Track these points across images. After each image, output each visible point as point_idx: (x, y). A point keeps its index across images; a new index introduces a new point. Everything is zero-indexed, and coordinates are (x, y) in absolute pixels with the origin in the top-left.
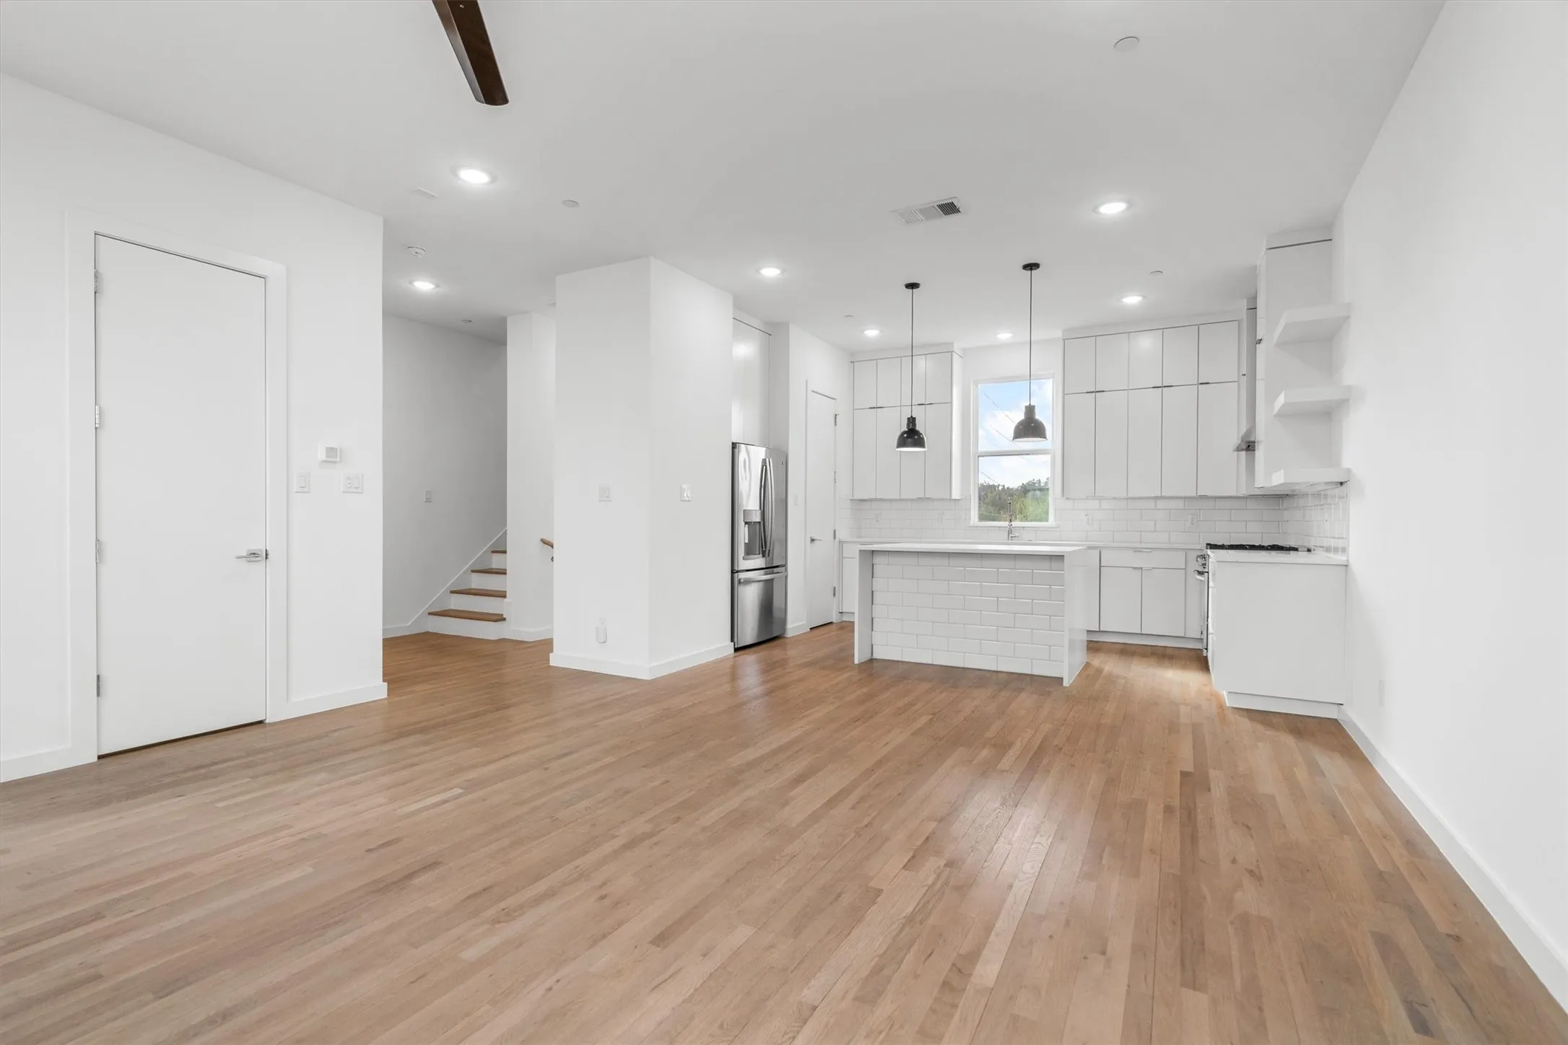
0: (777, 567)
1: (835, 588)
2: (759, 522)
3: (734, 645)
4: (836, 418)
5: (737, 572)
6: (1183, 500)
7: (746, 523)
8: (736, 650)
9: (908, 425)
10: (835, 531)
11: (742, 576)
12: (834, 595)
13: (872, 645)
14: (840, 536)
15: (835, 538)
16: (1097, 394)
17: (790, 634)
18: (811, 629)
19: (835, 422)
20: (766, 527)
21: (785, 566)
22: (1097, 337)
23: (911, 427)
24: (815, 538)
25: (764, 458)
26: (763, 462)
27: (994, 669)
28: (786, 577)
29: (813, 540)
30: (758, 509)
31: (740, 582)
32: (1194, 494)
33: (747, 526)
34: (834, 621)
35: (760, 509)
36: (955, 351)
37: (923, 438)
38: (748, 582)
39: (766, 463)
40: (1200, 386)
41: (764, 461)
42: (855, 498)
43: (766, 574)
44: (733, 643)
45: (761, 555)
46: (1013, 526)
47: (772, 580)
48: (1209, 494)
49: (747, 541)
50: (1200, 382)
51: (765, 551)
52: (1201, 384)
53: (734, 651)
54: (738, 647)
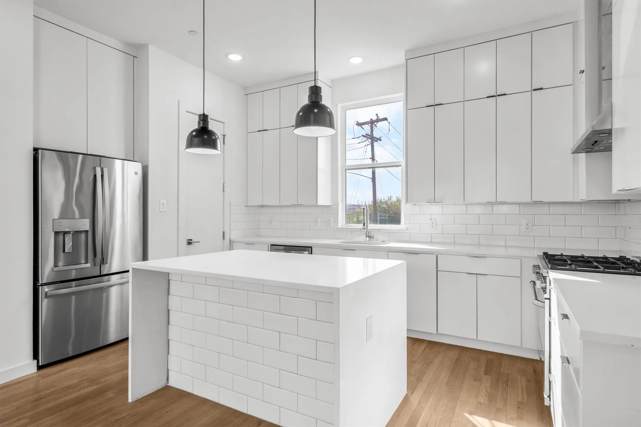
2: (87, 231)
3: (38, 362)
4: (224, 138)
5: (43, 285)
6: (518, 206)
8: (39, 368)
10: (224, 233)
13: (168, 370)
14: (231, 236)
15: (224, 238)
16: (436, 107)
19: (224, 142)
22: (435, 54)
29: (190, 242)
32: (528, 200)
36: (319, 79)
40: (533, 92)
44: (36, 361)
45: (89, 264)
48: (545, 200)
50: (534, 88)
52: (534, 90)
53: (36, 370)
54: (43, 364)
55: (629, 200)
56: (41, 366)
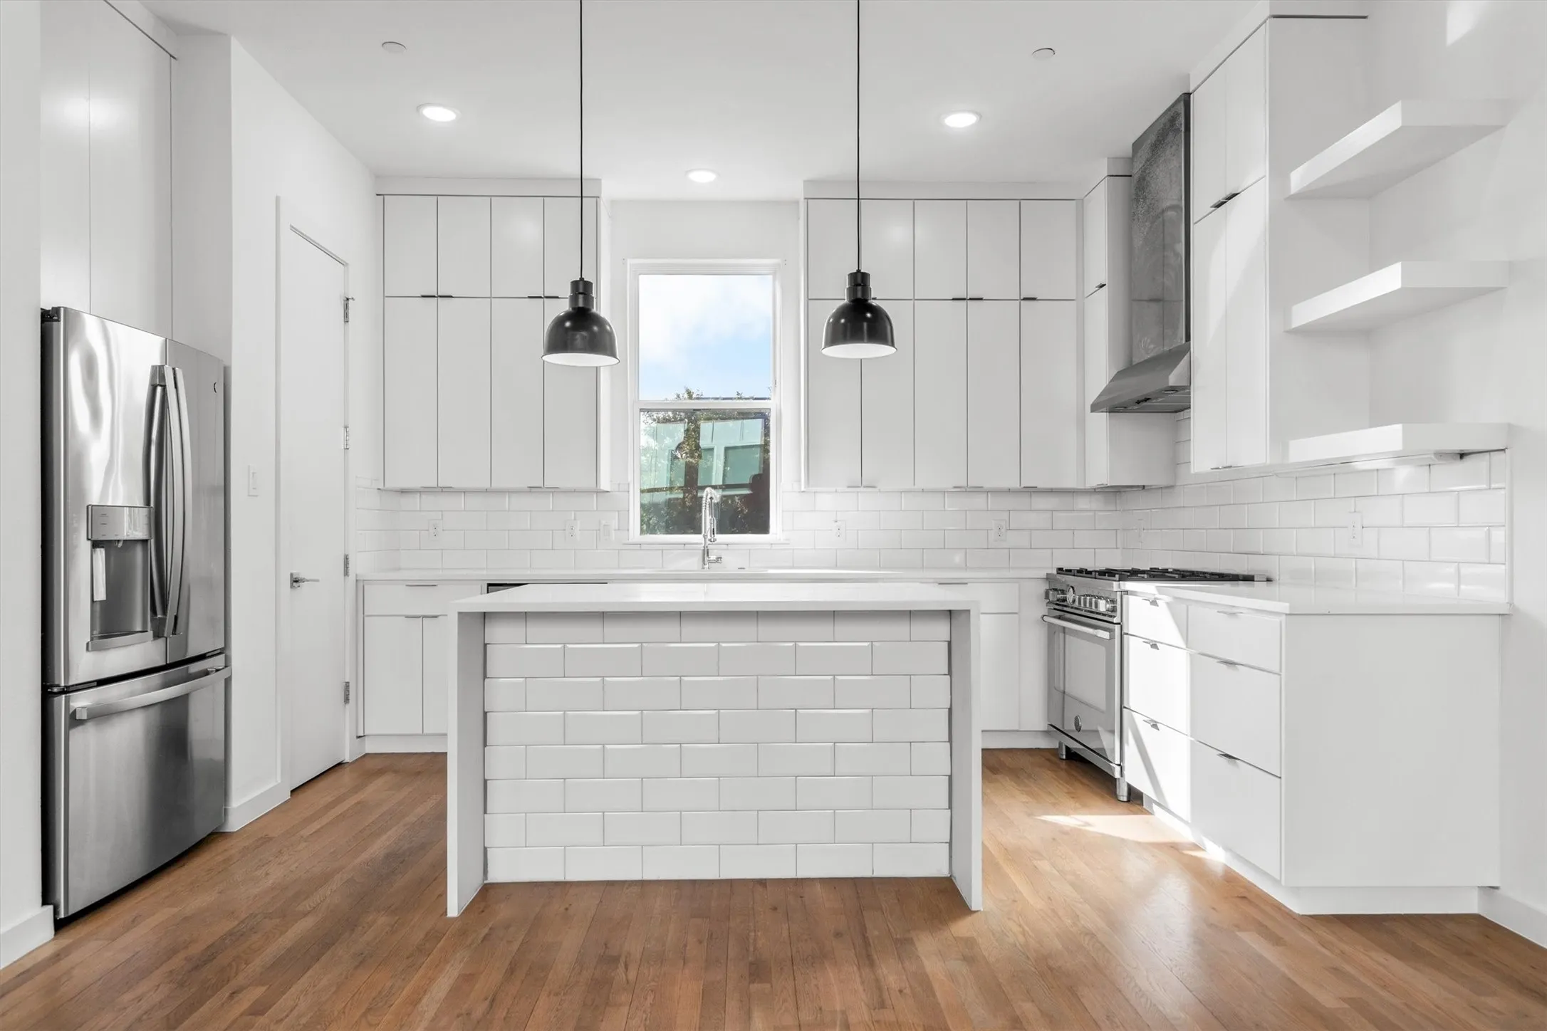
0: (202, 657)
1: (347, 686)
2: (145, 542)
3: (56, 912)
4: (346, 307)
5: (67, 690)
6: (986, 495)
7: (96, 544)
8: (60, 925)
9: (574, 299)
10: (346, 559)
11: (81, 701)
12: (347, 700)
13: (485, 849)
14: (357, 568)
15: (346, 573)
17: (235, 823)
18: (292, 792)
19: (346, 315)
20: (168, 554)
21: (223, 651)
22: (861, 201)
23: (581, 304)
24: (301, 576)
25: (158, 363)
26: (153, 376)
27: (790, 874)
28: (228, 682)
29: (295, 581)
30: (139, 501)
31: (74, 721)
32: (1014, 484)
33: (100, 554)
34: (347, 759)
35: (148, 503)
37: (611, 334)
38: (102, 715)
39: (163, 377)
40: (1022, 302)
41: (158, 374)
42: (388, 485)
43: (166, 685)
44: (50, 909)
45: (150, 633)
46: (718, 541)
47: (183, 700)
49: (101, 595)
50: (1023, 296)
51: (163, 621)
52: (1025, 299)
53: (53, 932)
54: (66, 916)
55: (1144, 486)
56: (65, 918)
